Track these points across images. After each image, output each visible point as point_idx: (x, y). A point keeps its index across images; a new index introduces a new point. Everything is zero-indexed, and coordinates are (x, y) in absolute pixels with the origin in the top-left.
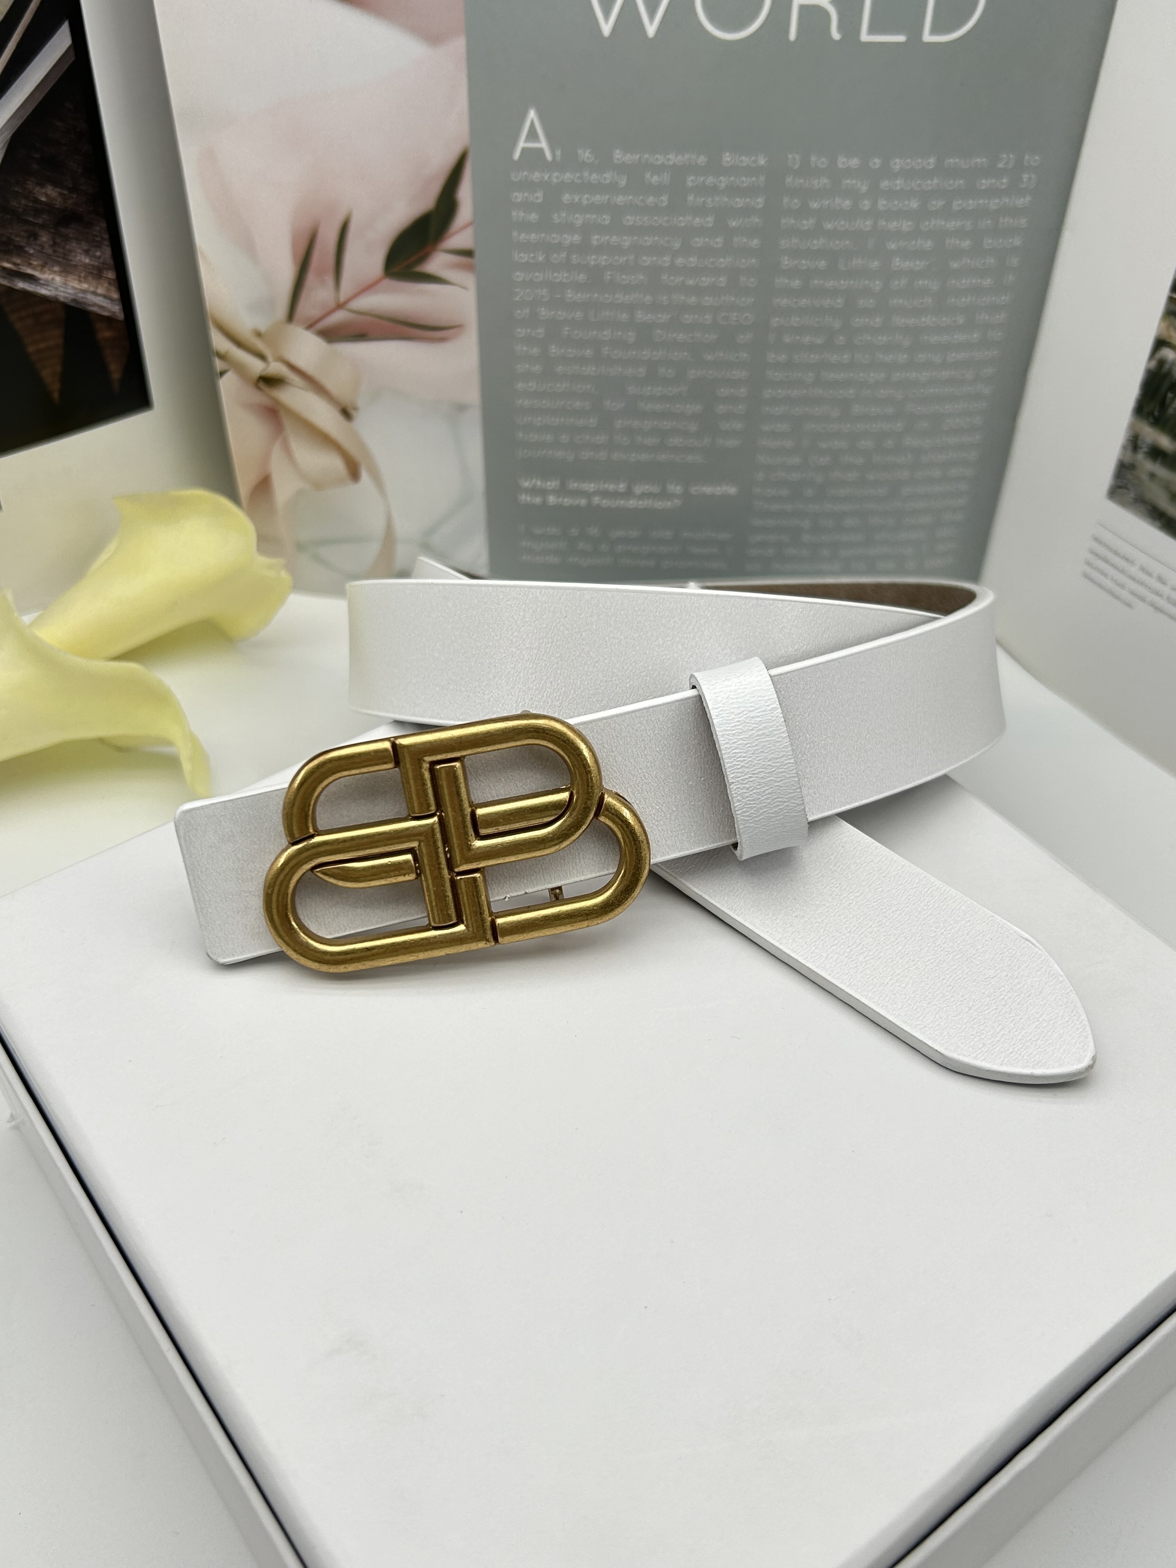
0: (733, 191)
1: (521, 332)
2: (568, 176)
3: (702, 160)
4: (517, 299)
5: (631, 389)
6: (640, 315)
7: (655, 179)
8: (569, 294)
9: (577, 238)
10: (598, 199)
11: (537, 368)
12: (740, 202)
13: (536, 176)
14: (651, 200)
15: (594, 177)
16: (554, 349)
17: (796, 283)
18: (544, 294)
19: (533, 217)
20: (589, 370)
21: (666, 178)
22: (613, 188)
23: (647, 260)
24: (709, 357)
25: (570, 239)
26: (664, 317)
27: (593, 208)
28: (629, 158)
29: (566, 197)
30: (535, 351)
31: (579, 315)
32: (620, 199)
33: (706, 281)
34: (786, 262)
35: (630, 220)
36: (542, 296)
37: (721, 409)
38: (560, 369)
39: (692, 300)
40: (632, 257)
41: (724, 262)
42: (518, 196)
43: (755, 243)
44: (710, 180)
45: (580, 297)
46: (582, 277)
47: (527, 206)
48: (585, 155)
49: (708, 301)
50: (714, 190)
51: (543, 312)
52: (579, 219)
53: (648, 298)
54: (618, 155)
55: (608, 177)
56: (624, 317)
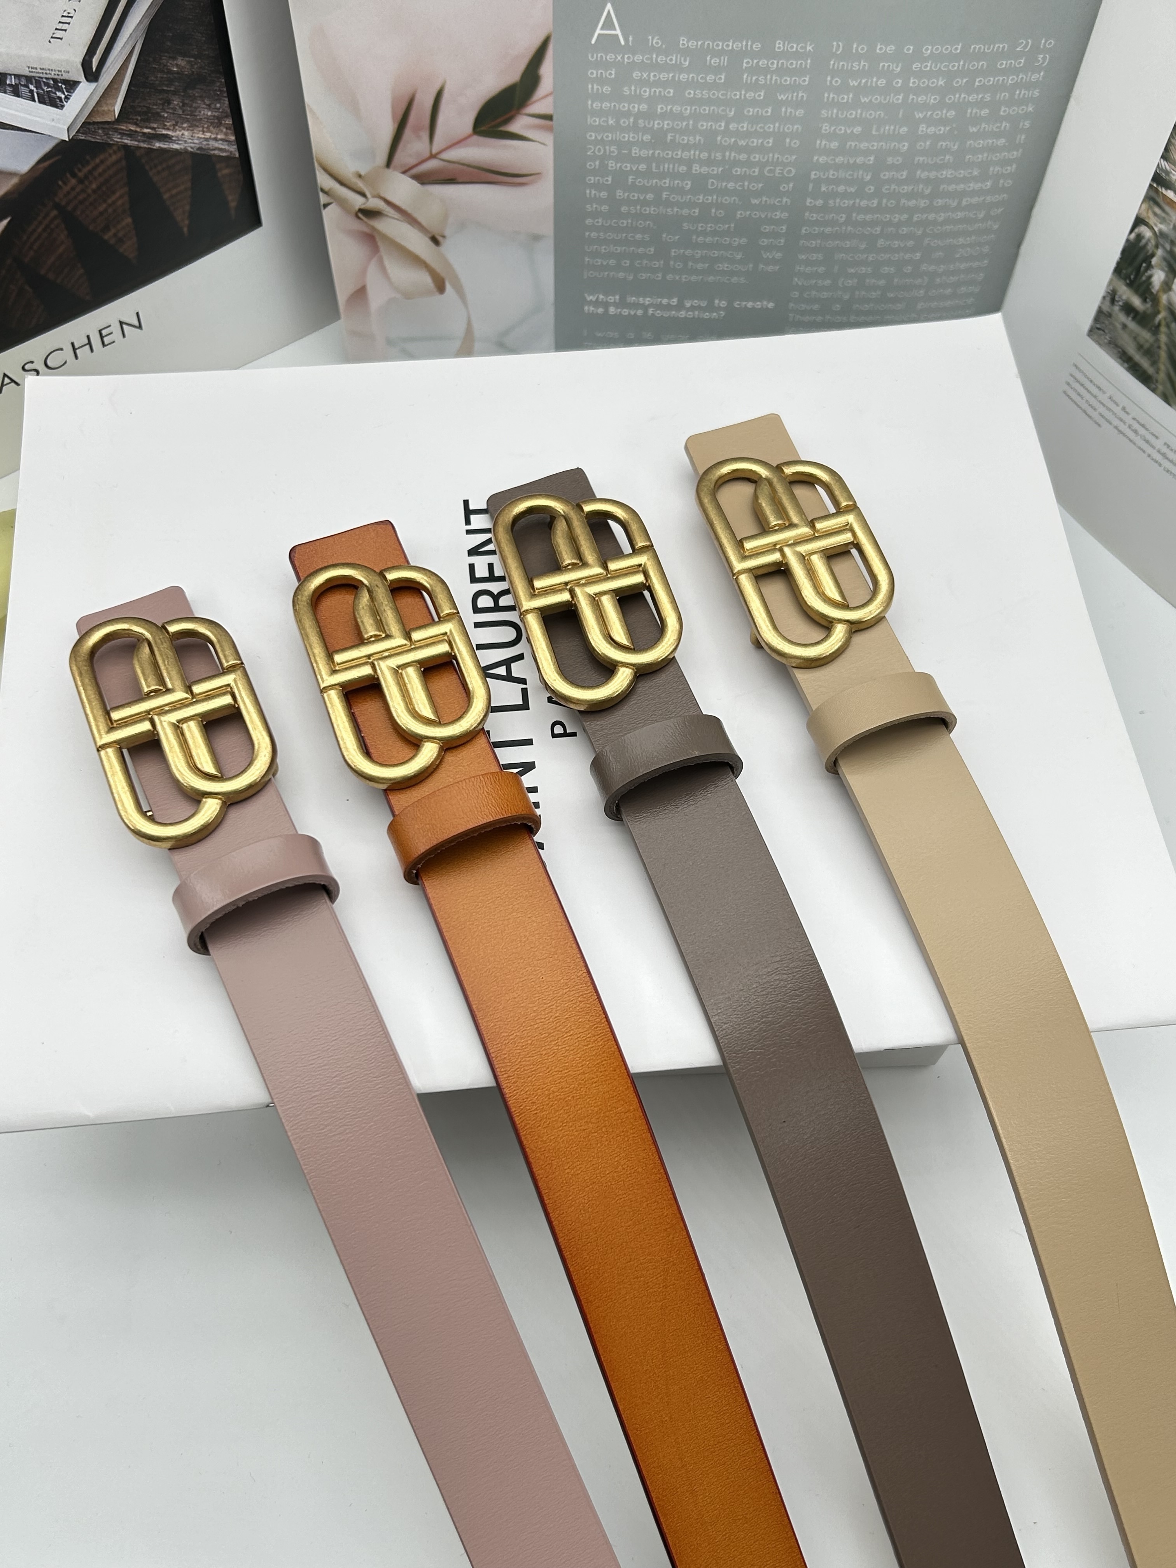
0: (782, 71)
1: (592, 179)
2: (638, 58)
3: (757, 46)
4: (589, 153)
5: (686, 226)
6: (696, 168)
7: (715, 61)
8: (635, 151)
9: (644, 107)
10: (664, 76)
11: (605, 208)
12: (788, 80)
13: (610, 57)
14: (710, 78)
15: (661, 59)
16: (619, 193)
17: (834, 145)
18: (612, 150)
19: (607, 89)
20: (652, 210)
21: (725, 61)
22: (678, 68)
23: (704, 125)
24: (755, 201)
25: (636, 108)
26: (717, 170)
27: (658, 83)
28: (692, 44)
29: (636, 75)
30: (604, 194)
31: (643, 167)
32: (683, 77)
33: (755, 142)
34: (826, 128)
35: (690, 93)
36: (610, 152)
37: (765, 242)
38: (624, 209)
39: (743, 157)
40: (691, 122)
41: (771, 127)
42: (593, 73)
43: (800, 112)
44: (763, 63)
45: (644, 153)
46: (647, 137)
47: (601, 81)
48: (655, 41)
49: (756, 157)
50: (766, 71)
51: (612, 165)
52: (646, 92)
53: (704, 155)
54: (683, 41)
55: (674, 59)
56: (683, 169)
